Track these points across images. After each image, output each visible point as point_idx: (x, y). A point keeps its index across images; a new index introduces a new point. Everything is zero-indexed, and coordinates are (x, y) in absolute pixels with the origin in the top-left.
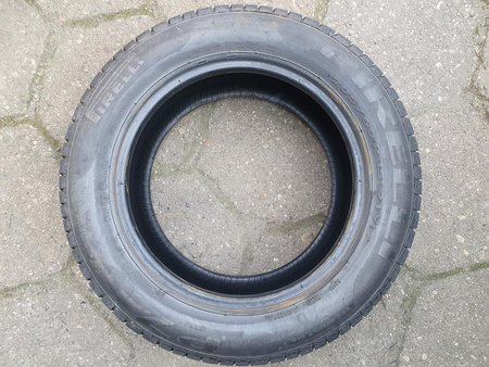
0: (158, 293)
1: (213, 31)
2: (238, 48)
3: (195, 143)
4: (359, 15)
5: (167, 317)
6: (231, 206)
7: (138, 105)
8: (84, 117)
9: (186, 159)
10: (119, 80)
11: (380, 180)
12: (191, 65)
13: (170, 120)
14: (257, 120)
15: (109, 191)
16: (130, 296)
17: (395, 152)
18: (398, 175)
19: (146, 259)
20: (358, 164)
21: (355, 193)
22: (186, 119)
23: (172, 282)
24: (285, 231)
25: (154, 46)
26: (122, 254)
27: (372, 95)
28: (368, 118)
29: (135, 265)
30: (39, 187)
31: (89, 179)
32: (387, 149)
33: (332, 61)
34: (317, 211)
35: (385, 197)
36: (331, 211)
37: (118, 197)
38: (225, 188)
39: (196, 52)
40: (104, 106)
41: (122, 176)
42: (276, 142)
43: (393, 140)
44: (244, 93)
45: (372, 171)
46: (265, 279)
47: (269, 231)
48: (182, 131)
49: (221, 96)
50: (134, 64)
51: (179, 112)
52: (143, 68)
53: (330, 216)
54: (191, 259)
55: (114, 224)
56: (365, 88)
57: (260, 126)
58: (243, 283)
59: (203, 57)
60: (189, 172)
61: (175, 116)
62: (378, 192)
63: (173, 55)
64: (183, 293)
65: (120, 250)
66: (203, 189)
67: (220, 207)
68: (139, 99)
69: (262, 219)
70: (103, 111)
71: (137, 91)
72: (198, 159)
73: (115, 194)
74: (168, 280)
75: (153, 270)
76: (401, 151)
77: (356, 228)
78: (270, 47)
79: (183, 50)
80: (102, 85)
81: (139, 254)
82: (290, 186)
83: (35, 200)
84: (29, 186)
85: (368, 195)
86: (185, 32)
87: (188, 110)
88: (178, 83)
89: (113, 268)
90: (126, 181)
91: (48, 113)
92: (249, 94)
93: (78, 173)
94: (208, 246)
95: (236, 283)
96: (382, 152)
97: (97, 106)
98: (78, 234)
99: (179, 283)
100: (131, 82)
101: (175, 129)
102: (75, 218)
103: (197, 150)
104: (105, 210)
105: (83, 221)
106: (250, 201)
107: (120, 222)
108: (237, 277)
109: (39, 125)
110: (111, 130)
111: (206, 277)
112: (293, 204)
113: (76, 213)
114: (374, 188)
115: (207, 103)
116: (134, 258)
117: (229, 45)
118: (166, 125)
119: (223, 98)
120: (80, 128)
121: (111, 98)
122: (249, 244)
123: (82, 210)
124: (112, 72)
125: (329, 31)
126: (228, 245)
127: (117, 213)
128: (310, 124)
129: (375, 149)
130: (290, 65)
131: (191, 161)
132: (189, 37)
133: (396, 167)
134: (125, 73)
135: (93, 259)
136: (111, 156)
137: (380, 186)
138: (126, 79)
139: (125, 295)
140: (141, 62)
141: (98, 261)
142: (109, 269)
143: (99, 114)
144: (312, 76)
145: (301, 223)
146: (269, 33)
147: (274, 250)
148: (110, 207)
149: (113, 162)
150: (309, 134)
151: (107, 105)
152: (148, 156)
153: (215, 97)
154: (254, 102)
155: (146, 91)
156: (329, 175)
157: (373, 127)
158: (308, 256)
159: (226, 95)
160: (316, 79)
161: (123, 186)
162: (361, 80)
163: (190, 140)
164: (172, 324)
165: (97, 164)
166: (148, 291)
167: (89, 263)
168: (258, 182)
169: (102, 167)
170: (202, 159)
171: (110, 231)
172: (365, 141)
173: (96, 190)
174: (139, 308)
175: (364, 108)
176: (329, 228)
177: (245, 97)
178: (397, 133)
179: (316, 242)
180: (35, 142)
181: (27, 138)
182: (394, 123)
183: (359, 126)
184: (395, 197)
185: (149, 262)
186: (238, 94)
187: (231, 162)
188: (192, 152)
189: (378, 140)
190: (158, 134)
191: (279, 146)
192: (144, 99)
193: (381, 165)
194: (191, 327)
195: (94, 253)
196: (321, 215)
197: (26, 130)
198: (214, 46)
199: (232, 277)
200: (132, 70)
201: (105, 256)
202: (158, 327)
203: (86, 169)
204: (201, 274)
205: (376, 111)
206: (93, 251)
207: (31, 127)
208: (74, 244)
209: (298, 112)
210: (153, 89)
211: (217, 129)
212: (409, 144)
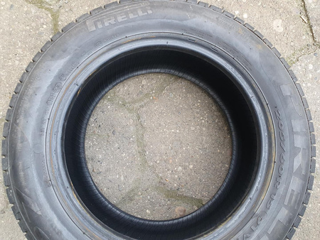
0: (46, 182)
1: (213, 24)
2: (224, 47)
3: (147, 95)
4: (309, 85)
5: (40, 206)
6: (142, 153)
7: (128, 39)
8: (85, 23)
9: (134, 102)
10: (127, 13)
11: (267, 208)
12: (183, 37)
13: (142, 69)
14: (198, 108)
15: (64, 84)
16: (23, 170)
17: (292, 195)
18: (283, 214)
19: (56, 151)
20: (257, 185)
21: (241, 205)
22: (152, 76)
23: (62, 180)
24: (167, 196)
25: (166, 7)
26: (41, 135)
27: (300, 142)
28: (286, 156)
29: (45, 150)
30: (26, 56)
31: (57, 66)
32: (287, 189)
33: (285, 99)
34: (199, 196)
35: (263, 224)
36: (210, 203)
37: (68, 92)
38: (146, 138)
39: (193, 30)
40: (103, 23)
41: (81, 80)
42: (201, 130)
43: (295, 185)
44: (201, 84)
45: (265, 197)
46: (131, 221)
47: (157, 188)
48: (144, 82)
49: (185, 76)
50: (144, 10)
51: (151, 68)
52: (148, 17)
53: (207, 206)
54: (90, 171)
55: (52, 109)
56: (297, 133)
57: (197, 113)
58: (114, 213)
59: (194, 37)
60: (130, 111)
61: (146, 68)
62: (260, 217)
63: (175, 22)
64: (65, 195)
65: (42, 131)
66: (132, 129)
67: (134, 148)
68: (131, 35)
69: (158, 176)
70: (100, 26)
71: (133, 29)
72: (142, 106)
73: (67, 89)
74: (61, 177)
75: (56, 162)
76: (297, 197)
77: (226, 233)
78: (247, 61)
79: (185, 23)
80: (113, 9)
81: (54, 143)
82: (191, 166)
83: (17, 62)
84: (20, 51)
85: (251, 214)
86: (194, 12)
87: (158, 70)
88: (166, 44)
89: (27, 140)
90: (82, 85)
91: (66, 14)
92: (205, 87)
93: (52, 57)
94: (108, 170)
95: (110, 210)
96: (281, 189)
97: (98, 21)
98: (21, 99)
99: (67, 184)
100: (133, 20)
101: (141, 77)
102: (26, 86)
103: (145, 101)
104: (52, 95)
105: (31, 91)
106: (158, 158)
107: (57, 111)
108: (113, 206)
109: (55, 17)
110: (97, 43)
111: (92, 191)
112: (186, 181)
113: (30, 83)
114: (258, 211)
115: (173, 75)
116: (48, 144)
117: (218, 40)
118: (137, 70)
119: (186, 79)
120: (76, 27)
121: (112, 21)
122: (137, 188)
123: (36, 84)
124: (125, 6)
125: (294, 78)
126: (122, 178)
127: (59, 104)
128: (233, 134)
129: (277, 182)
130: (253, 82)
131: (137, 105)
132: (194, 17)
133: (285, 206)
134: (134, 11)
135: (17, 124)
136: (84, 60)
137: (264, 213)
138: (131, 16)
139: (20, 167)
140: (150, 12)
141: (19, 129)
142: (23, 139)
143: (96, 26)
144: (263, 100)
145: (183, 198)
146: (252, 51)
147: (152, 203)
148: (58, 96)
149: (83, 66)
150: (227, 140)
151: (107, 24)
152: (111, 83)
153: (181, 74)
154: (204, 95)
155: (139, 33)
156: (223, 176)
157: (286, 166)
158: (173, 225)
159: (189, 78)
160: (264, 103)
161: (77, 87)
162: (298, 125)
163: (146, 92)
164: (39, 213)
165: (70, 60)
166: (40, 175)
167: (12, 125)
168: (172, 148)
169: (72, 64)
170: (144, 109)
171: (45, 112)
172: (273, 171)
173: (56, 77)
174: (24, 183)
175: (287, 147)
176: (201, 215)
177: (200, 87)
178: (301, 181)
179: (185, 218)
180: (45, 26)
181: (42, 20)
182: (303, 172)
183: (275, 157)
184: (271, 229)
185: (56, 153)
186: (197, 82)
187: (162, 123)
188: (141, 100)
189: (284, 177)
190: (128, 73)
191: (201, 135)
192: (134, 38)
193: (275, 197)
194: (52, 226)
195: (21, 120)
196: (200, 201)
197: (45, 15)
198: (208, 35)
199: (110, 203)
200: (140, 13)
201: (28, 128)
202: (27, 208)
203: (60, 57)
204: (90, 187)
205: (295, 155)
206: (22, 118)
207: (50, 15)
208: (13, 105)
209: (230, 120)
210: (145, 35)
211: (168, 96)
212: (304, 196)
